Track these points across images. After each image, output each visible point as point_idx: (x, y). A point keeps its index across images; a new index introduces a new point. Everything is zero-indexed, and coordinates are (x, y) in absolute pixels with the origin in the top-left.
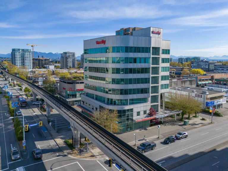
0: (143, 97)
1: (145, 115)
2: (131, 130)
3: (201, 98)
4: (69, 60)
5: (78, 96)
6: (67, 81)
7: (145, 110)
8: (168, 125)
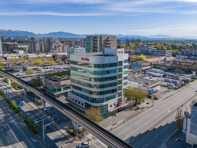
0: (113, 95)
1: (115, 106)
2: (107, 117)
3: (146, 88)
4: (37, 45)
5: (62, 90)
6: (53, 79)
7: (115, 103)
8: (128, 110)
